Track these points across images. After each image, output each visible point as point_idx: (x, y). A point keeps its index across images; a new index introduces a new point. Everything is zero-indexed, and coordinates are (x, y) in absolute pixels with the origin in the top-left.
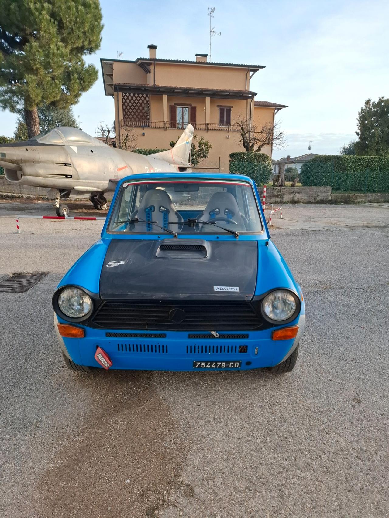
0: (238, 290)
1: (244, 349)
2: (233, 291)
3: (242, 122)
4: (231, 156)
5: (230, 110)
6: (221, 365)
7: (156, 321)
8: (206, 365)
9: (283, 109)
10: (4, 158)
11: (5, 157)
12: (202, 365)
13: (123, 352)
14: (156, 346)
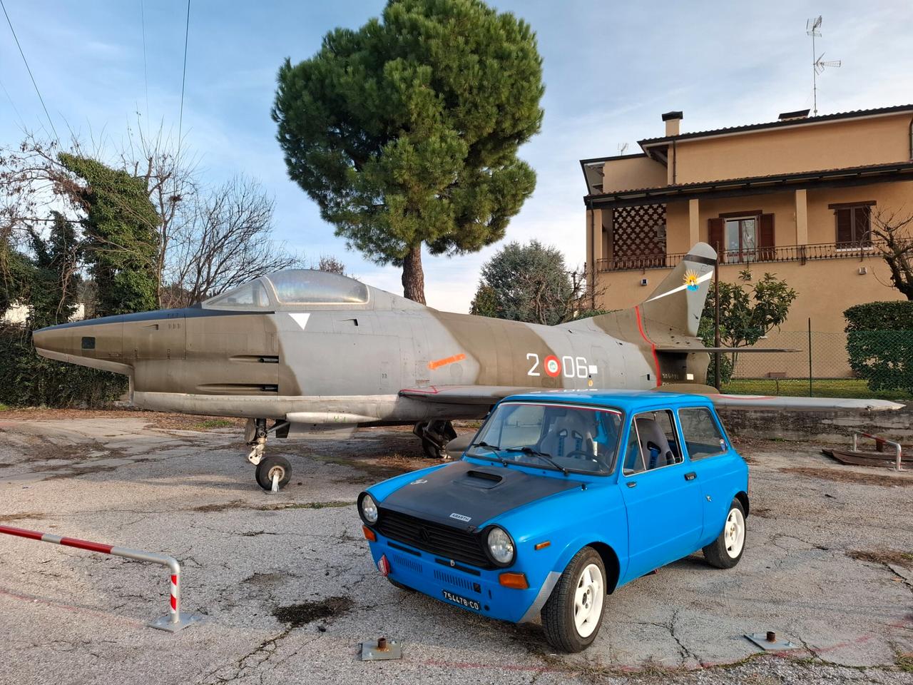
0: (468, 520)
2: (464, 520)
3: (889, 229)
4: (850, 314)
5: (868, 211)
10: (93, 350)
11: (94, 348)
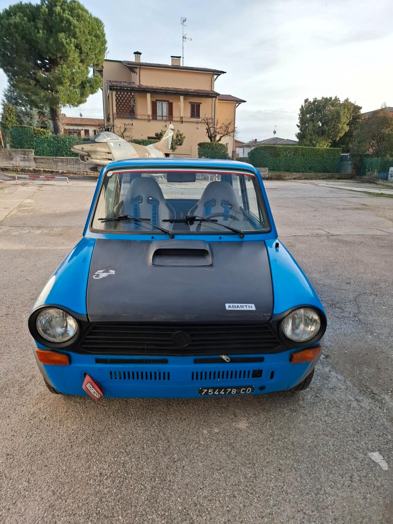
0: (254, 308)
1: (258, 374)
2: (248, 309)
4: (200, 145)
5: (199, 106)
6: (231, 391)
7: (156, 345)
8: (214, 392)
9: (242, 103)
12: (209, 391)
13: (117, 380)
14: (155, 373)
